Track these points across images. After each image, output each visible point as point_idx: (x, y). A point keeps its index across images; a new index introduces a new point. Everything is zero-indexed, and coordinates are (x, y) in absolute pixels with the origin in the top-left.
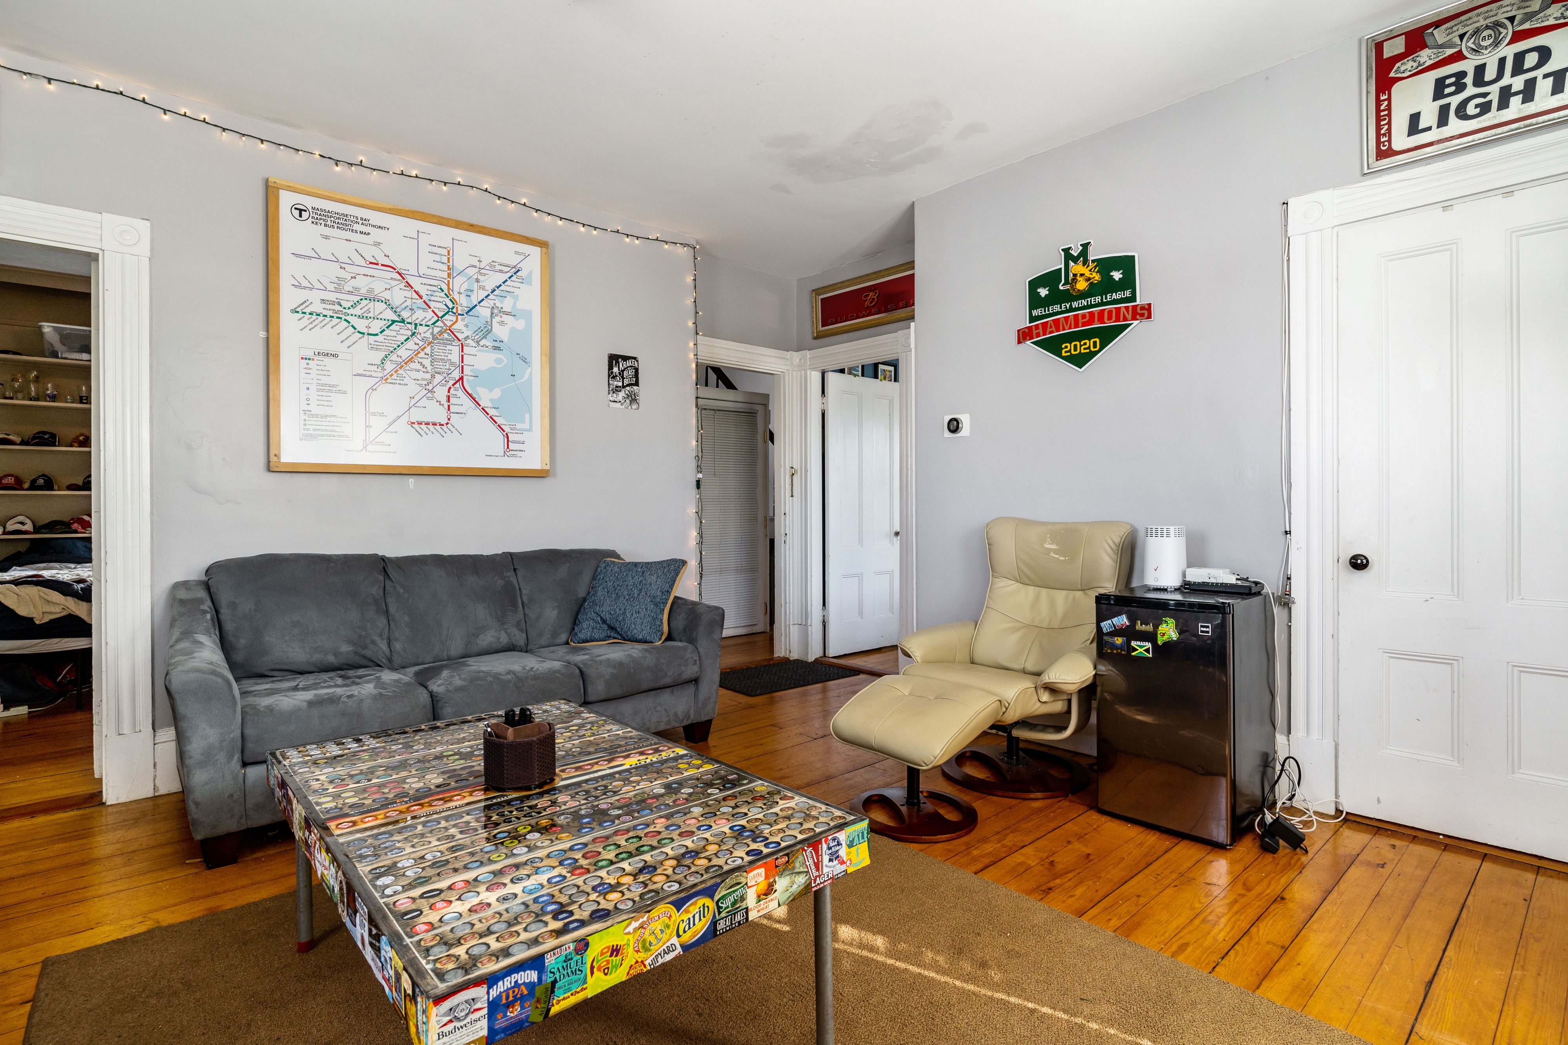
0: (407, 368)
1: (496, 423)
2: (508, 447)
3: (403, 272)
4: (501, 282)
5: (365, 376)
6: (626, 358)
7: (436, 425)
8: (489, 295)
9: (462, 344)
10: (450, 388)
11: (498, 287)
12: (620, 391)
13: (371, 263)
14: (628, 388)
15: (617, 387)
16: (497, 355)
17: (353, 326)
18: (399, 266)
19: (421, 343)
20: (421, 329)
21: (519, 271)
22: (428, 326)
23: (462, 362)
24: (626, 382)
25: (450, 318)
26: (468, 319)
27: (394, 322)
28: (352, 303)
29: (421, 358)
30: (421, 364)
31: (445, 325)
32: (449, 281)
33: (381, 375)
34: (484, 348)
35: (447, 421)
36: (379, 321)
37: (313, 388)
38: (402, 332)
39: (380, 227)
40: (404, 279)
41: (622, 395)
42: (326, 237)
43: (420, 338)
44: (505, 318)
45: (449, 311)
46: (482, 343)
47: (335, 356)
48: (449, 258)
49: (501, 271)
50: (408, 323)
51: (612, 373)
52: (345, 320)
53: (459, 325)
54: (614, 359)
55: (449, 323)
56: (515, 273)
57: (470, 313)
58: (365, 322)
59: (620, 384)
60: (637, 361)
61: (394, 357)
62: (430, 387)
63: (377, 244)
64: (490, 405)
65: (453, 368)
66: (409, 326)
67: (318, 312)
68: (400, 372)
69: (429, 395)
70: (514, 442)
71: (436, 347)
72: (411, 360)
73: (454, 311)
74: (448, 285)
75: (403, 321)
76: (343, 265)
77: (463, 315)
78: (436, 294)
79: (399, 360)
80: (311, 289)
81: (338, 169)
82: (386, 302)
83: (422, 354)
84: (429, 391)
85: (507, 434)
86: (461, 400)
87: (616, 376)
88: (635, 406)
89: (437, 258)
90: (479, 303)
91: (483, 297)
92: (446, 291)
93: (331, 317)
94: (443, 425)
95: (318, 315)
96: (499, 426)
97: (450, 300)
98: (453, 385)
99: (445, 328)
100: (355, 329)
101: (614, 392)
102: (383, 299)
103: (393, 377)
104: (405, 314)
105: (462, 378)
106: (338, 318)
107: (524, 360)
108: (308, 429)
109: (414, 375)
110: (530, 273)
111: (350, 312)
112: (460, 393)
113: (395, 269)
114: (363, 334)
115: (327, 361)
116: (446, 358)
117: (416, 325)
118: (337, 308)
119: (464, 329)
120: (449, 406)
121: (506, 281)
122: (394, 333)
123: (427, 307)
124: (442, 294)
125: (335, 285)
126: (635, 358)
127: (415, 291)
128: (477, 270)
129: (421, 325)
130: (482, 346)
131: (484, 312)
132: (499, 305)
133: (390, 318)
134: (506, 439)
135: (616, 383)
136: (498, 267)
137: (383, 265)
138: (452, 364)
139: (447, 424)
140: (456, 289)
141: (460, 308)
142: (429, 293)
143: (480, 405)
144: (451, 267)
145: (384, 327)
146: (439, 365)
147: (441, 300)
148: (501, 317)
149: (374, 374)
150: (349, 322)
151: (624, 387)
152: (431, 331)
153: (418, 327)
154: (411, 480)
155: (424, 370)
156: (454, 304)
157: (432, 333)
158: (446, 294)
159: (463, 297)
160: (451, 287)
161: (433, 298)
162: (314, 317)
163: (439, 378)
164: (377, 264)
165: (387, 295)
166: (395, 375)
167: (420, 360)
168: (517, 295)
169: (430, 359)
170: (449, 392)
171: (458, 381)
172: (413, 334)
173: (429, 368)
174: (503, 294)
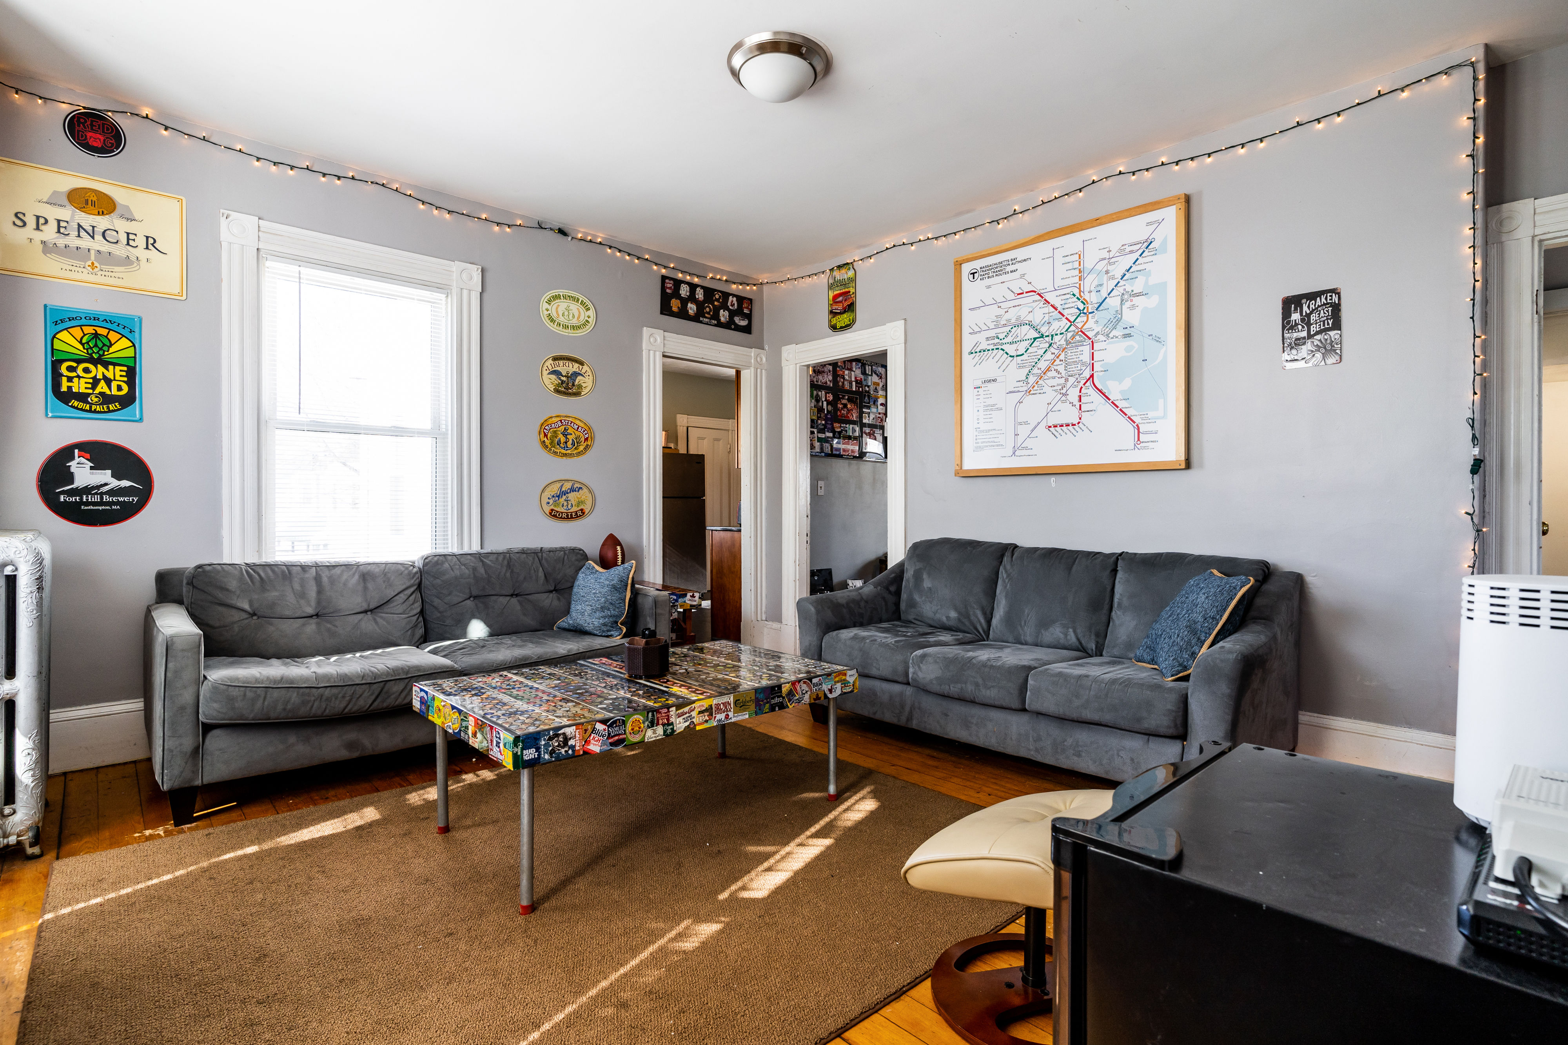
0: (1046, 377)
1: (1126, 415)
2: (1139, 439)
3: (1042, 291)
4: (1131, 264)
5: (1014, 392)
6: (1312, 296)
7: (1069, 425)
8: (1119, 282)
9: (1092, 342)
10: (1082, 388)
11: (1128, 271)
12: (1304, 344)
13: (1018, 294)
14: (1318, 337)
15: (1296, 339)
16: (1129, 342)
17: (1006, 353)
18: (1038, 287)
19: (1056, 352)
20: (1056, 338)
21: (1151, 242)
22: (1063, 333)
23: (1093, 360)
24: (1313, 329)
25: (1083, 318)
26: (1098, 314)
27: (1035, 339)
28: (1006, 334)
29: (1057, 365)
30: (1056, 370)
31: (1077, 327)
32: (1080, 284)
33: (1026, 388)
34: (1115, 339)
35: (1078, 420)
36: (1025, 342)
37: (981, 409)
38: (1042, 346)
39: (1025, 260)
40: (1042, 297)
41: (1305, 350)
42: (989, 287)
43: (1056, 347)
44: (1136, 300)
45: (1081, 312)
46: (1111, 335)
47: (994, 380)
48: (1080, 262)
49: (1131, 252)
50: (1046, 336)
51: (1288, 323)
52: (1002, 349)
53: (1091, 324)
54: (1291, 303)
55: (1080, 325)
56: (1147, 248)
57: (1101, 308)
58: (1014, 346)
59: (1304, 334)
60: (1339, 294)
61: (1035, 371)
62: (1064, 391)
63: (1022, 276)
64: (1120, 397)
65: (1084, 368)
66: (1047, 339)
67: (984, 348)
68: (1041, 382)
69: (1064, 398)
70: (1146, 433)
71: (1069, 352)
72: (1048, 369)
73: (1085, 311)
74: (1080, 289)
75: (1042, 336)
76: (999, 305)
77: (1093, 312)
78: (1070, 300)
79: (1040, 372)
80: (980, 332)
81: (1000, 226)
82: (1030, 324)
83: (1057, 362)
84: (1064, 395)
85: (1137, 425)
86: (1092, 397)
87: (1296, 325)
88: (1331, 360)
89: (1070, 266)
90: (1109, 295)
91: (1113, 286)
92: (1078, 295)
93: (993, 350)
94: (1075, 425)
95: (984, 351)
96: (1129, 417)
97: (1082, 302)
98: (1084, 384)
99: (1077, 331)
100: (1007, 354)
101: (1292, 348)
102: (1027, 322)
103: (1035, 388)
104: (1043, 330)
105: (1092, 376)
106: (997, 349)
107: (1158, 340)
108: (978, 443)
109: (1052, 381)
110: (1165, 241)
111: (1003, 341)
112: (1091, 391)
113: (1035, 292)
114: (1013, 356)
115: (992, 384)
116: (1077, 360)
117: (1052, 336)
118: (997, 341)
119: (1094, 326)
120: (1080, 405)
121: (1138, 259)
122: (1035, 349)
123: (1061, 316)
124: (1075, 299)
125: (995, 323)
126: (1334, 291)
127: (1052, 305)
128: (1106, 261)
129: (1057, 335)
130: (1112, 338)
131: (1113, 302)
132: (1129, 289)
133: (1032, 337)
134: (1136, 431)
135: (1295, 335)
136: (1128, 249)
137: (1027, 292)
138: (1083, 364)
139: (1079, 423)
140: (1087, 289)
141: (1090, 307)
142: (1063, 302)
143: (1109, 399)
144: (1082, 270)
145: (1028, 347)
146: (1074, 369)
147: (1073, 305)
148: (1132, 301)
149: (1021, 389)
150: (1003, 350)
151: (1310, 336)
152: (1065, 337)
153: (1055, 337)
154: (1053, 479)
155: (1060, 376)
156: (1084, 304)
157: (1066, 340)
158: (1078, 298)
159: (1093, 294)
160: (1082, 289)
161: (1067, 306)
162: (982, 353)
163: (1072, 380)
164: (1023, 293)
165: (1030, 318)
166: (1036, 386)
167: (1056, 368)
168: (1150, 271)
169: (1064, 364)
170: (1080, 392)
171: (1089, 379)
172: (1050, 345)
173: (1063, 373)
174: (1134, 275)
